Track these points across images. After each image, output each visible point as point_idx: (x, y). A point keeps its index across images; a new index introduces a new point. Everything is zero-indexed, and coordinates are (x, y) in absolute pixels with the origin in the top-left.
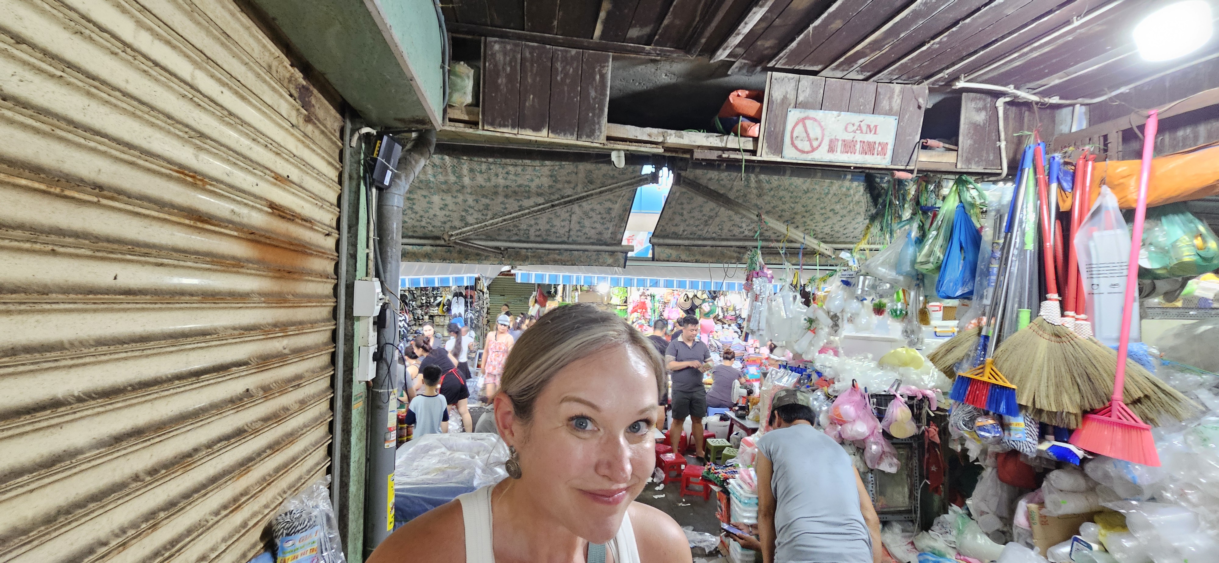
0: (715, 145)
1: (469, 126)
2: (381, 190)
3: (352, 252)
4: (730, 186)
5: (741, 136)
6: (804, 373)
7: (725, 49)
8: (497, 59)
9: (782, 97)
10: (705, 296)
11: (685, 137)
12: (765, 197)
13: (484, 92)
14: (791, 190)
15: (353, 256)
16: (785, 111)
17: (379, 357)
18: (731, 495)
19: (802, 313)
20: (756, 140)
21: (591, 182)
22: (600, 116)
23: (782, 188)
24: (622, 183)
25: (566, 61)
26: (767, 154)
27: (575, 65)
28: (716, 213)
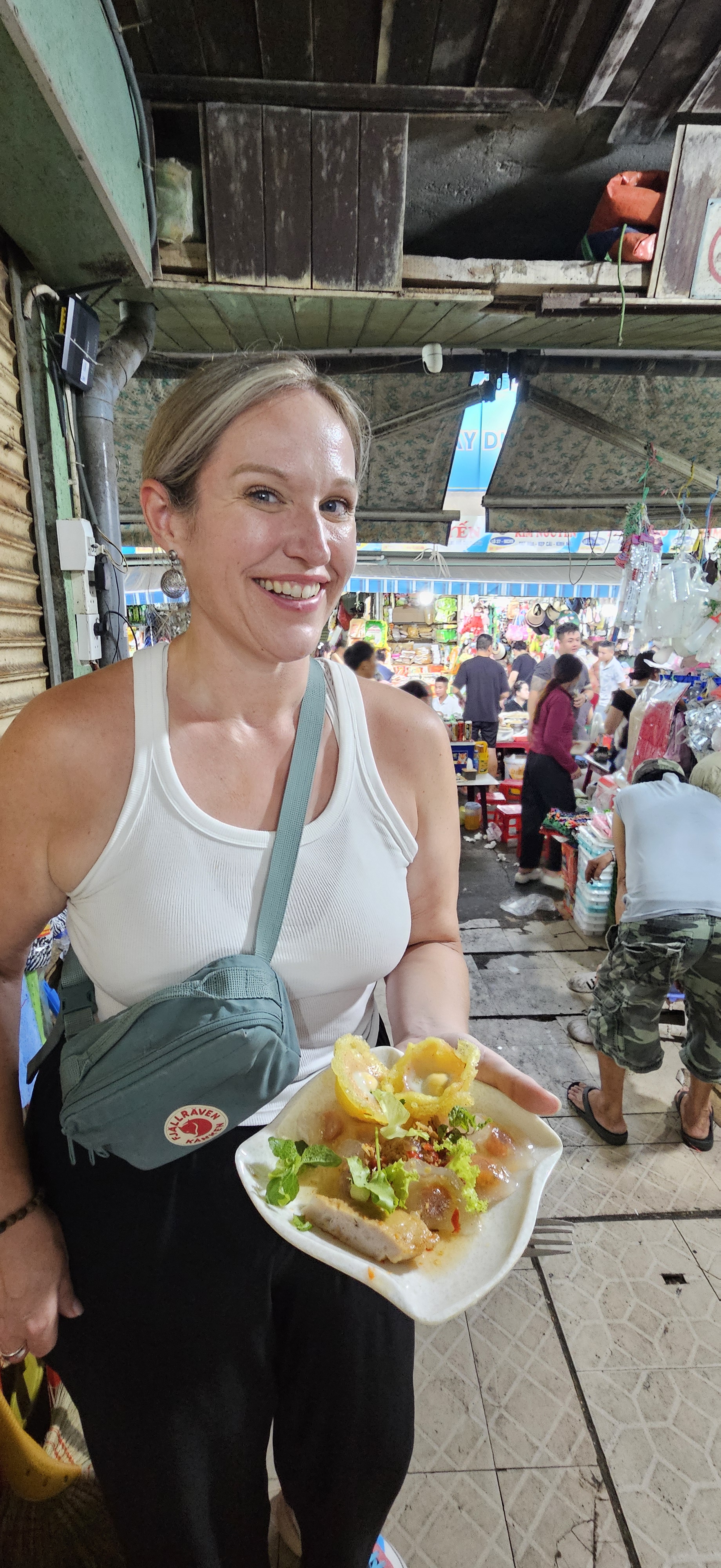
0: (578, 283)
1: (193, 278)
2: (79, 392)
3: (48, 481)
4: (605, 402)
5: (624, 261)
6: (696, 682)
7: (602, 76)
8: (226, 144)
9: (700, 175)
10: (564, 607)
11: (529, 270)
12: (660, 418)
13: (210, 210)
14: (705, 402)
15: (50, 486)
16: (703, 204)
17: (101, 630)
18: (580, 846)
19: (701, 594)
20: (647, 266)
21: (395, 407)
22: (391, 241)
23: (690, 399)
24: (440, 404)
25: (334, 138)
26: (665, 292)
27: (348, 144)
28: (583, 451)
